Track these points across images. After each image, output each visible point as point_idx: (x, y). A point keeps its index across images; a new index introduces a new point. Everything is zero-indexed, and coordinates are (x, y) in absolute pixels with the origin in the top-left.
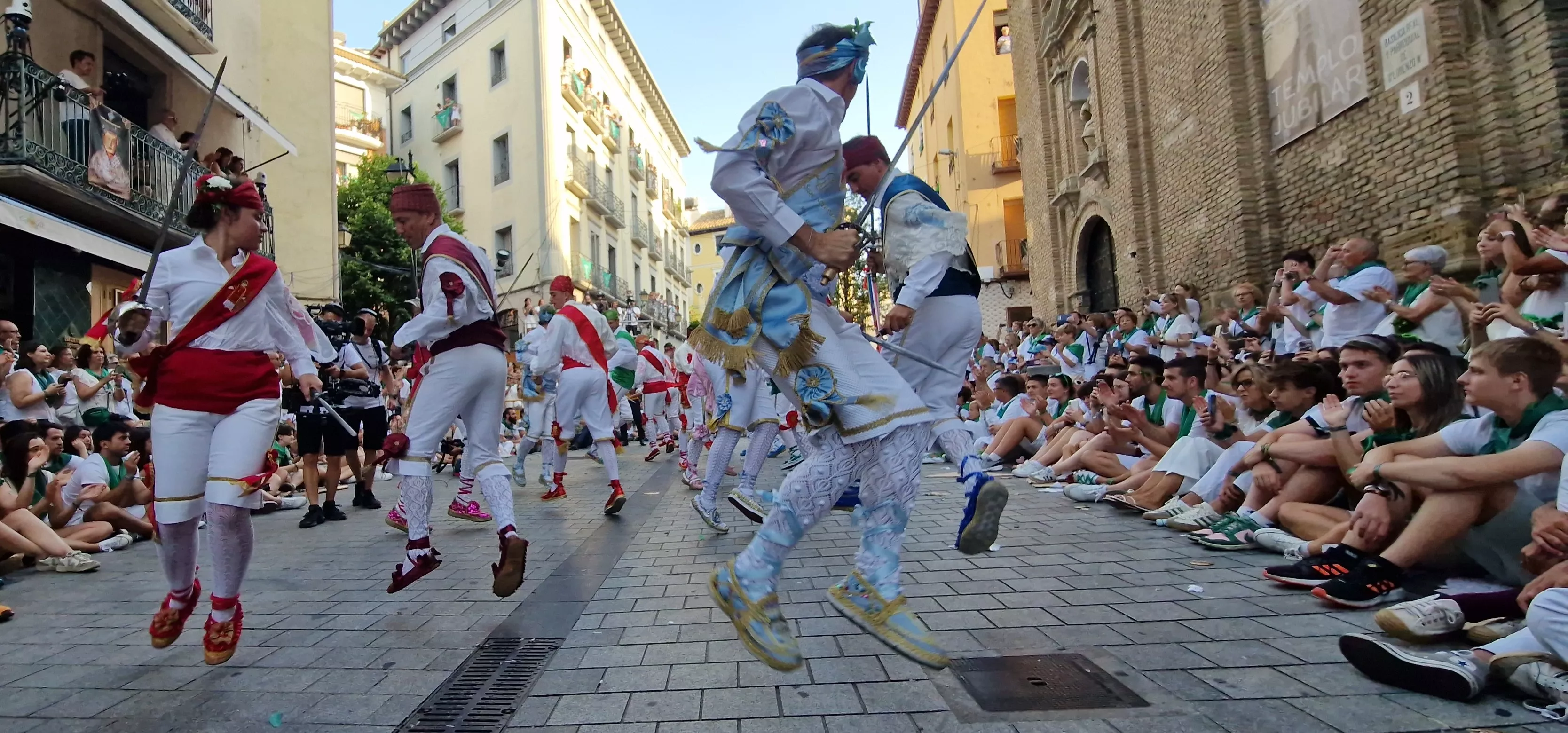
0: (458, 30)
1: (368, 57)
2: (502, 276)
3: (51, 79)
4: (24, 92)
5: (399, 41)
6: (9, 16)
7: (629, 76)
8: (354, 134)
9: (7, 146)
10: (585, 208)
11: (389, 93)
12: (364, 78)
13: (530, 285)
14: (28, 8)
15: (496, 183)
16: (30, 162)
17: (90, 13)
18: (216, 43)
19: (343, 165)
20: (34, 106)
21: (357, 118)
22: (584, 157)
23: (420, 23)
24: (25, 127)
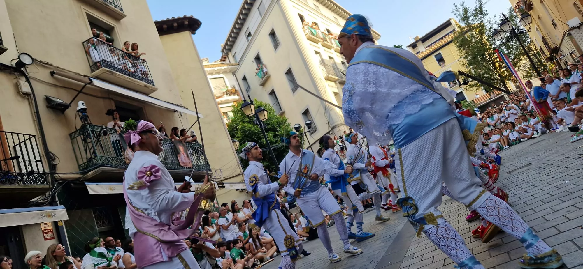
0: (252, 33)
1: (220, 63)
2: (312, 133)
3: (100, 128)
4: (92, 138)
5: (230, 50)
6: (78, 111)
7: (336, 16)
8: (226, 98)
9: (93, 162)
10: (339, 85)
11: (234, 74)
12: (221, 72)
13: (327, 132)
14: (84, 105)
15: (294, 93)
16: (103, 165)
17: (107, 96)
18: (157, 85)
19: (226, 113)
20: (98, 142)
21: (225, 90)
22: (329, 62)
23: (236, 38)
24: (97, 151)
